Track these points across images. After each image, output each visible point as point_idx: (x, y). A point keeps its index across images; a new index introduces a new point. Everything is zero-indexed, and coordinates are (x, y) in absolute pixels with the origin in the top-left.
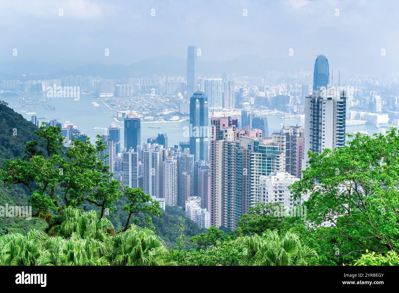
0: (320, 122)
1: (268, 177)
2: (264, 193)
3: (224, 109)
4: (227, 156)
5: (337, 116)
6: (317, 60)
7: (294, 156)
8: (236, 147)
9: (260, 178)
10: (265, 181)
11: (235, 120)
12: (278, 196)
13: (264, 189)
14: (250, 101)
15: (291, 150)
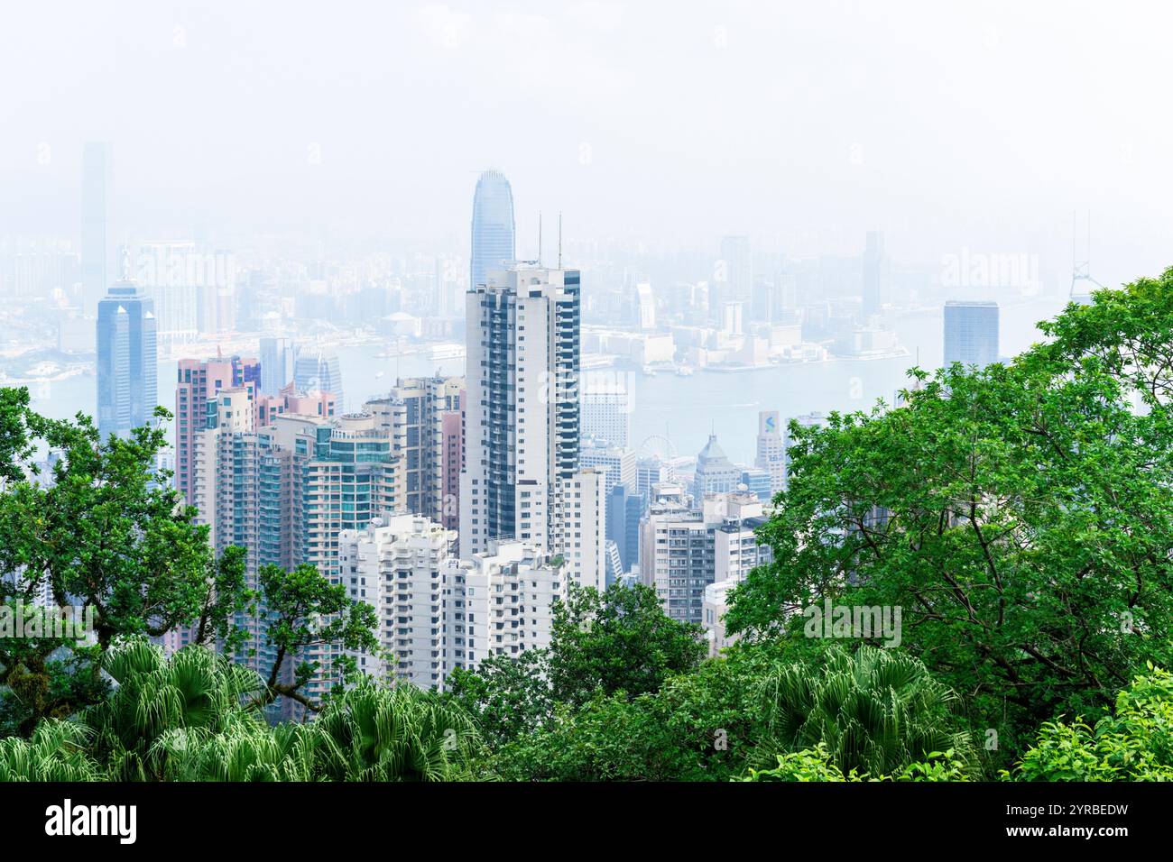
0: (510, 362)
1: (363, 533)
2: (354, 581)
3: (203, 335)
4: (231, 476)
5: (557, 345)
6: (479, 185)
7: (429, 466)
8: (258, 449)
9: (341, 539)
10: (355, 545)
11: (253, 366)
12: (396, 588)
13: (354, 570)
14: (284, 309)
15: (423, 450)
